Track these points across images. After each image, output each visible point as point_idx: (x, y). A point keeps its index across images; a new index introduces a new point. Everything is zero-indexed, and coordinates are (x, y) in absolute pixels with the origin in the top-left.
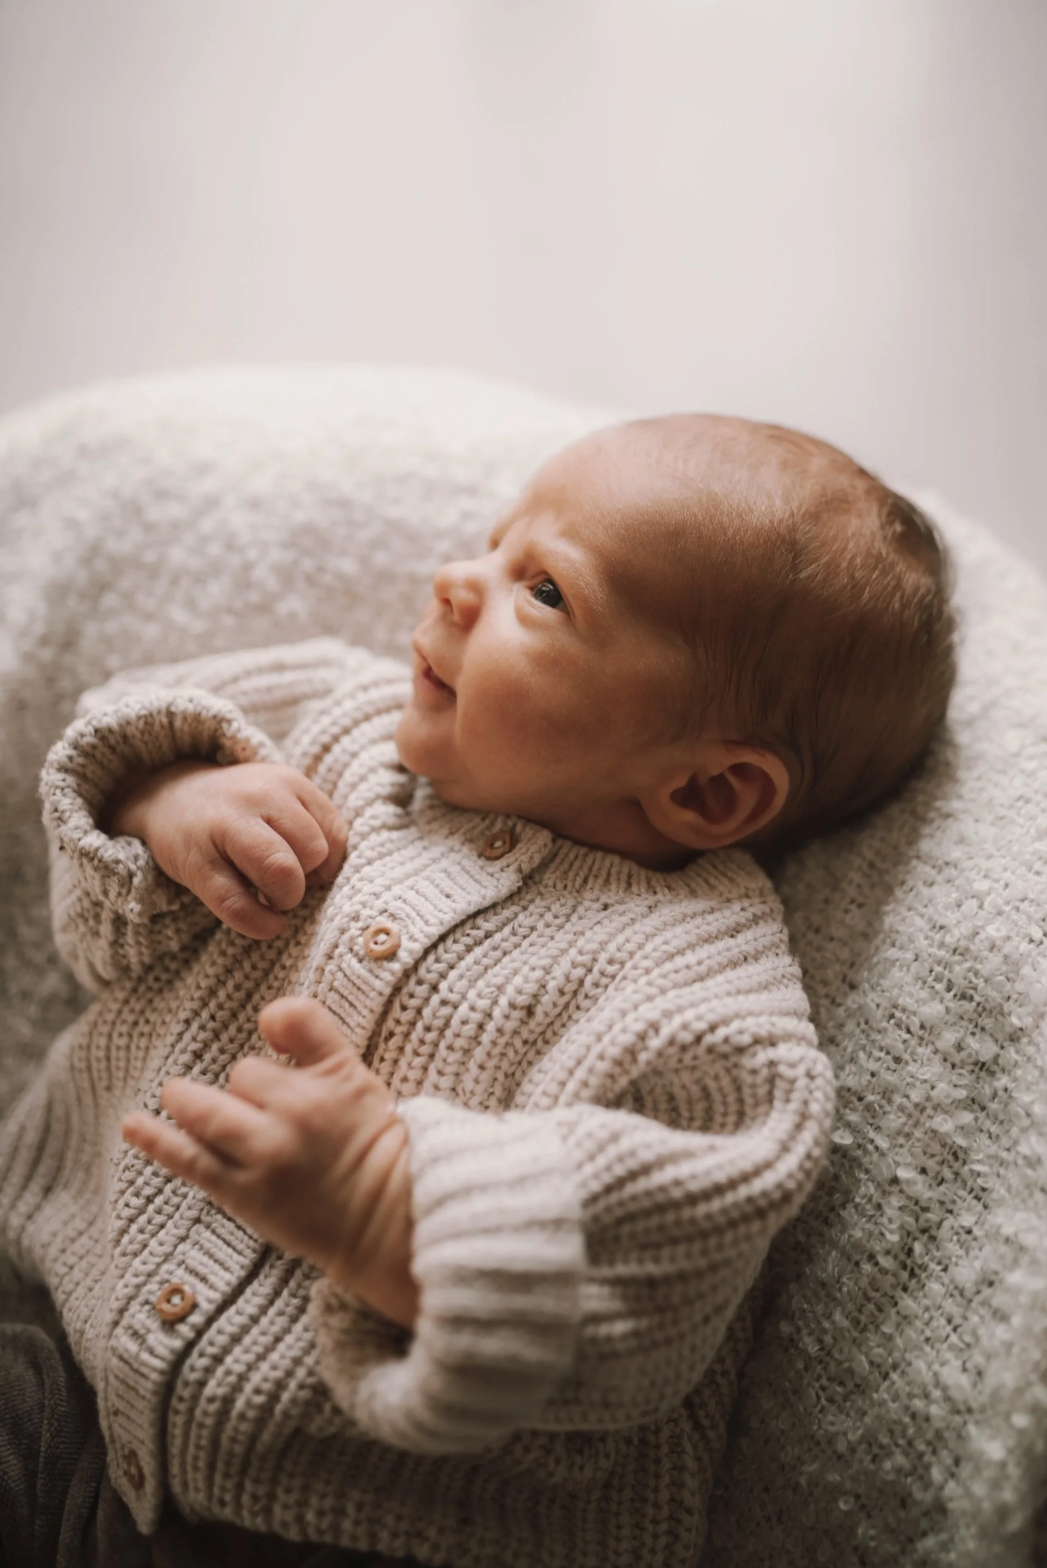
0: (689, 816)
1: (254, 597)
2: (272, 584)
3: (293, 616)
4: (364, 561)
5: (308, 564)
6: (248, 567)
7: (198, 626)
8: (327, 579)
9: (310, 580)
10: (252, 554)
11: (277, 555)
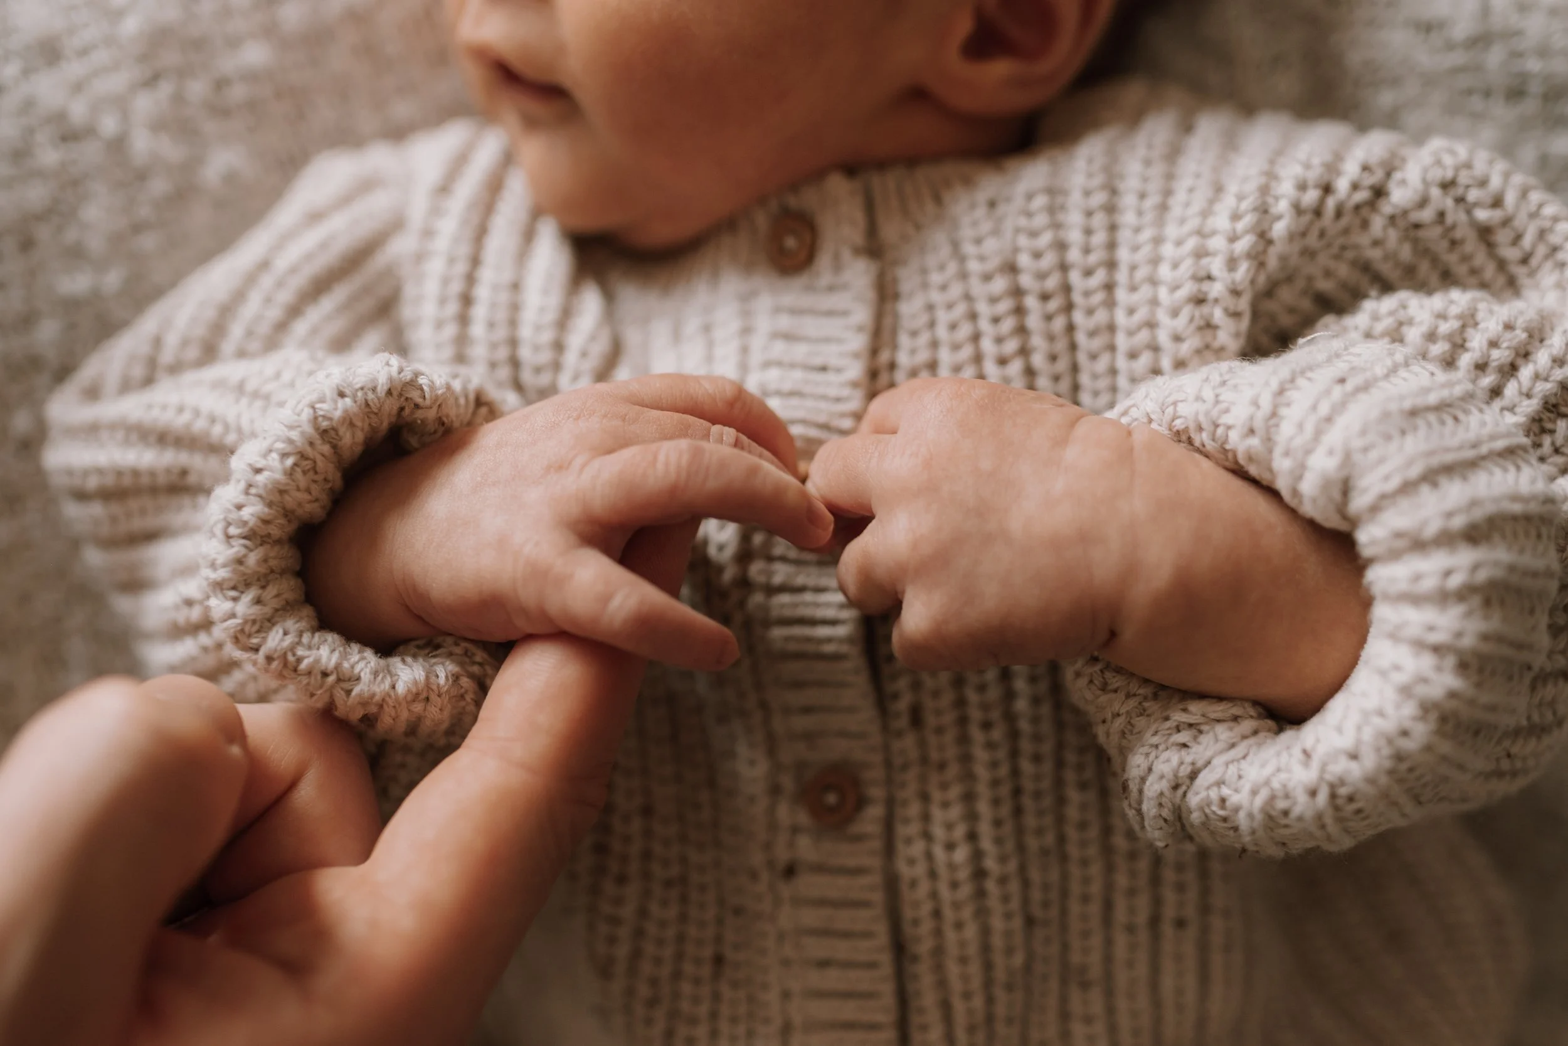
0: (999, 69)
1: (159, 186)
2: (171, 150)
3: (230, 178)
4: (270, 32)
5: (197, 89)
6: (118, 145)
7: (113, 279)
8: (238, 93)
9: (220, 111)
10: (109, 125)
11: (145, 104)
